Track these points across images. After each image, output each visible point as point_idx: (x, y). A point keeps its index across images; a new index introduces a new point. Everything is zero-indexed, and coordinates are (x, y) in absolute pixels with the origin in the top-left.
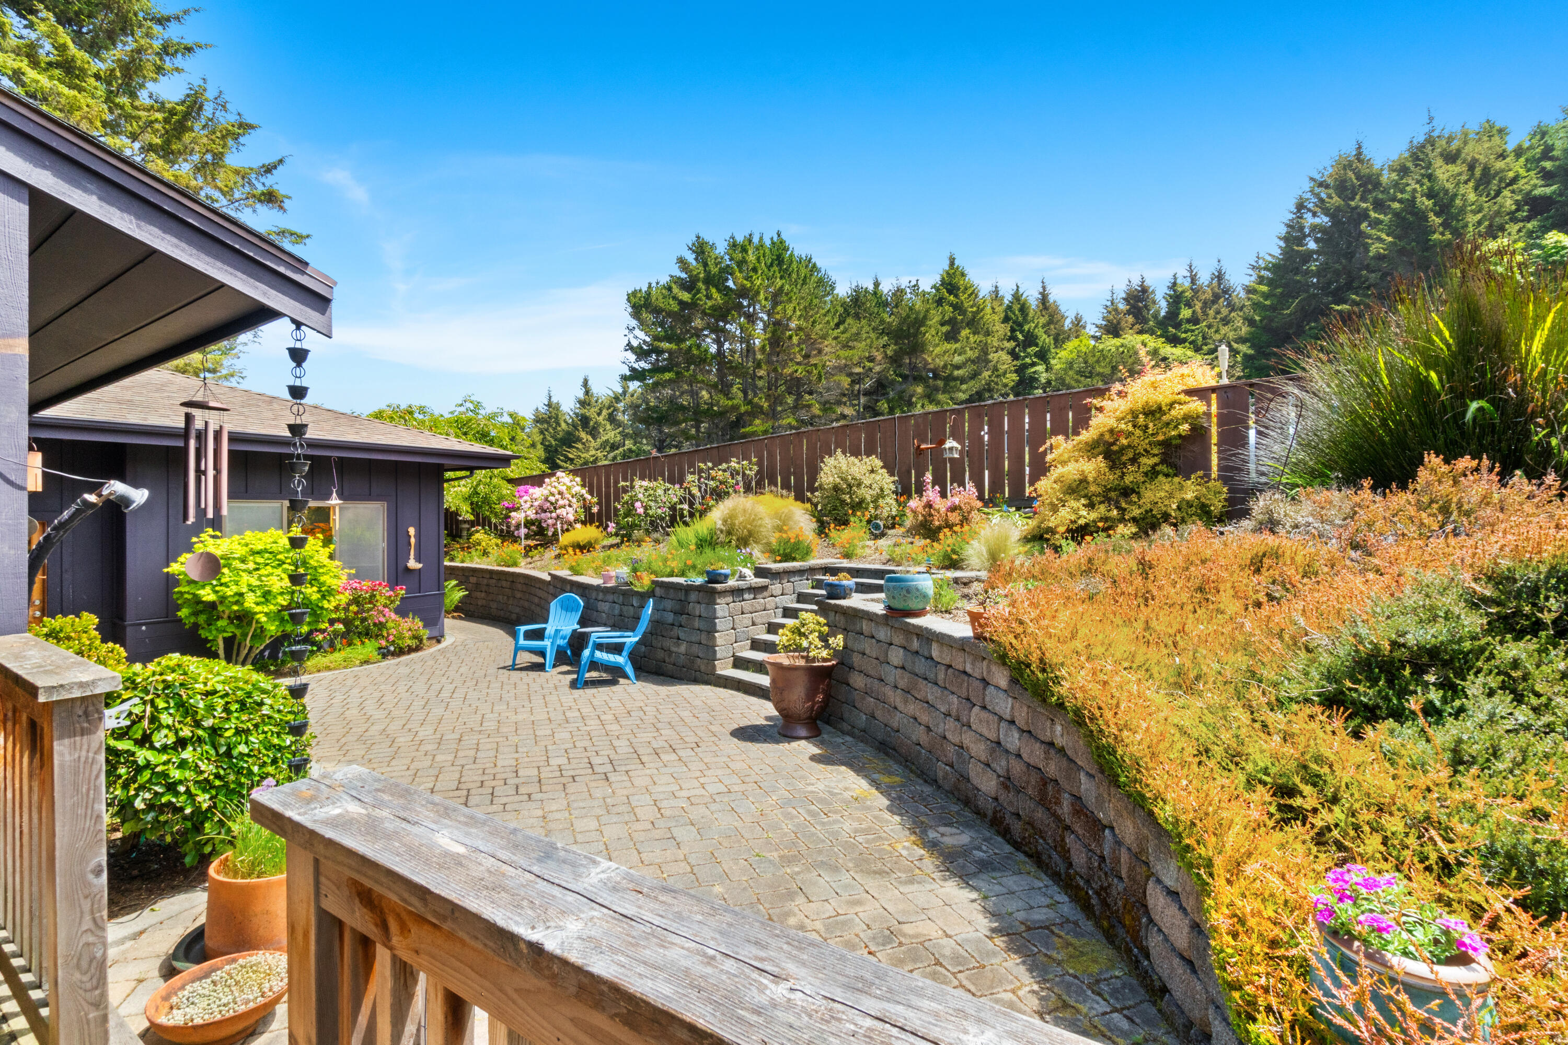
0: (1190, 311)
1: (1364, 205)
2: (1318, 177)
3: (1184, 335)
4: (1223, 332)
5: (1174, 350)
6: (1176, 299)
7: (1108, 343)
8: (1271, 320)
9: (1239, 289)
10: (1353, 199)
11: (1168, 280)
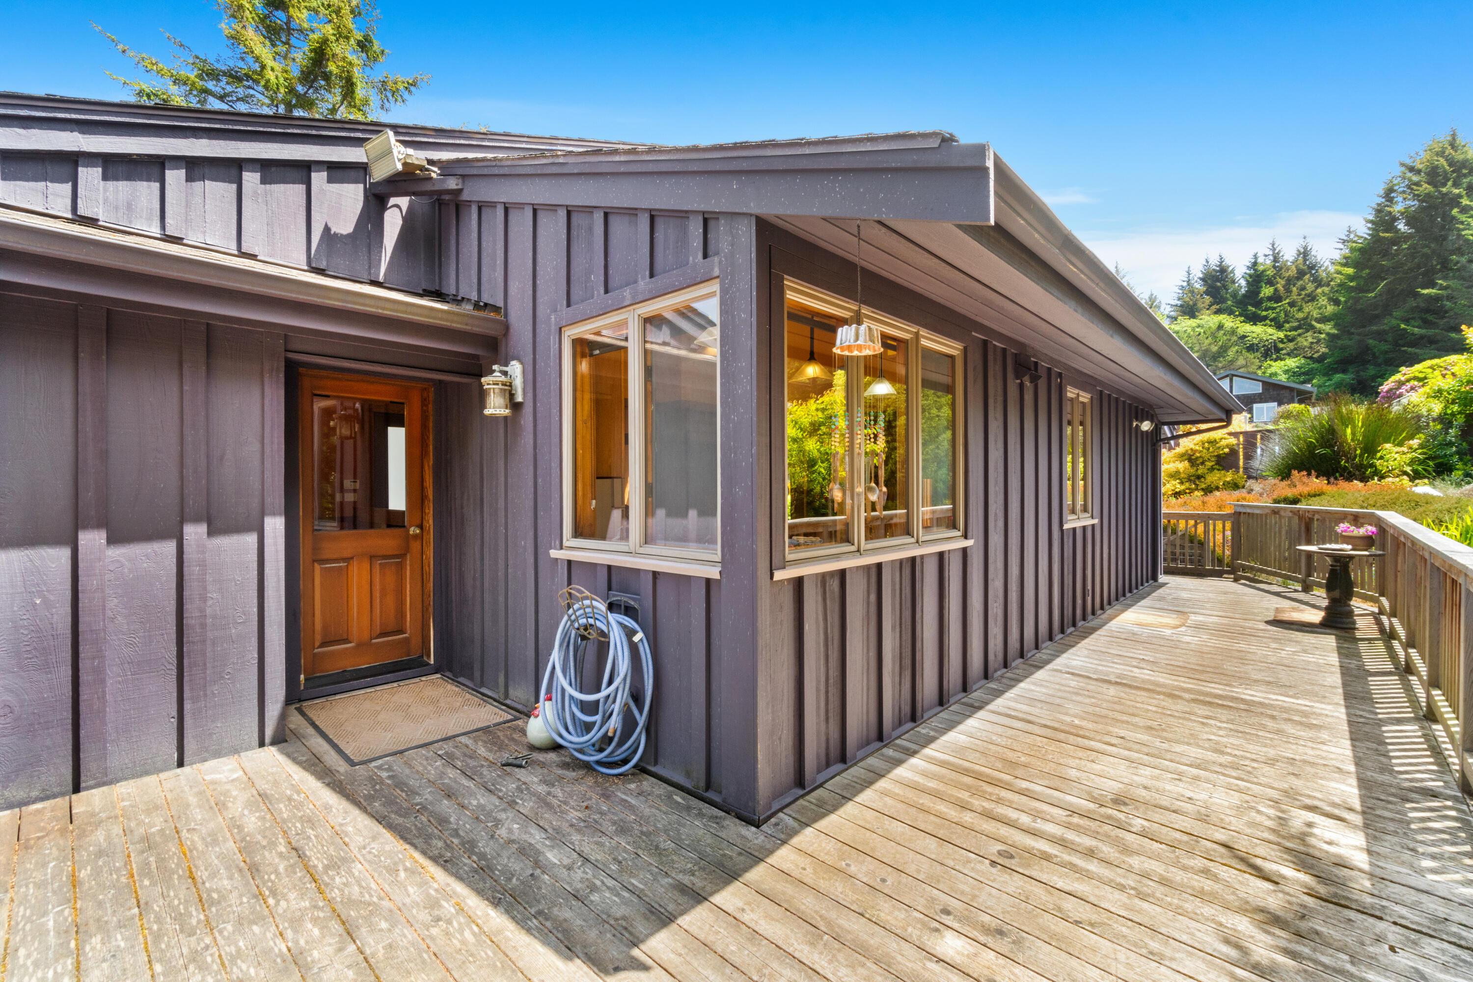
0: (1272, 289)
1: (1456, 191)
2: (1409, 162)
3: (1264, 313)
4: (1306, 310)
5: (1254, 328)
6: (1257, 278)
7: (1183, 324)
8: (1357, 300)
9: (1327, 263)
10: (1444, 185)
11: (1248, 260)
